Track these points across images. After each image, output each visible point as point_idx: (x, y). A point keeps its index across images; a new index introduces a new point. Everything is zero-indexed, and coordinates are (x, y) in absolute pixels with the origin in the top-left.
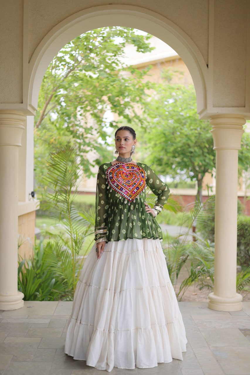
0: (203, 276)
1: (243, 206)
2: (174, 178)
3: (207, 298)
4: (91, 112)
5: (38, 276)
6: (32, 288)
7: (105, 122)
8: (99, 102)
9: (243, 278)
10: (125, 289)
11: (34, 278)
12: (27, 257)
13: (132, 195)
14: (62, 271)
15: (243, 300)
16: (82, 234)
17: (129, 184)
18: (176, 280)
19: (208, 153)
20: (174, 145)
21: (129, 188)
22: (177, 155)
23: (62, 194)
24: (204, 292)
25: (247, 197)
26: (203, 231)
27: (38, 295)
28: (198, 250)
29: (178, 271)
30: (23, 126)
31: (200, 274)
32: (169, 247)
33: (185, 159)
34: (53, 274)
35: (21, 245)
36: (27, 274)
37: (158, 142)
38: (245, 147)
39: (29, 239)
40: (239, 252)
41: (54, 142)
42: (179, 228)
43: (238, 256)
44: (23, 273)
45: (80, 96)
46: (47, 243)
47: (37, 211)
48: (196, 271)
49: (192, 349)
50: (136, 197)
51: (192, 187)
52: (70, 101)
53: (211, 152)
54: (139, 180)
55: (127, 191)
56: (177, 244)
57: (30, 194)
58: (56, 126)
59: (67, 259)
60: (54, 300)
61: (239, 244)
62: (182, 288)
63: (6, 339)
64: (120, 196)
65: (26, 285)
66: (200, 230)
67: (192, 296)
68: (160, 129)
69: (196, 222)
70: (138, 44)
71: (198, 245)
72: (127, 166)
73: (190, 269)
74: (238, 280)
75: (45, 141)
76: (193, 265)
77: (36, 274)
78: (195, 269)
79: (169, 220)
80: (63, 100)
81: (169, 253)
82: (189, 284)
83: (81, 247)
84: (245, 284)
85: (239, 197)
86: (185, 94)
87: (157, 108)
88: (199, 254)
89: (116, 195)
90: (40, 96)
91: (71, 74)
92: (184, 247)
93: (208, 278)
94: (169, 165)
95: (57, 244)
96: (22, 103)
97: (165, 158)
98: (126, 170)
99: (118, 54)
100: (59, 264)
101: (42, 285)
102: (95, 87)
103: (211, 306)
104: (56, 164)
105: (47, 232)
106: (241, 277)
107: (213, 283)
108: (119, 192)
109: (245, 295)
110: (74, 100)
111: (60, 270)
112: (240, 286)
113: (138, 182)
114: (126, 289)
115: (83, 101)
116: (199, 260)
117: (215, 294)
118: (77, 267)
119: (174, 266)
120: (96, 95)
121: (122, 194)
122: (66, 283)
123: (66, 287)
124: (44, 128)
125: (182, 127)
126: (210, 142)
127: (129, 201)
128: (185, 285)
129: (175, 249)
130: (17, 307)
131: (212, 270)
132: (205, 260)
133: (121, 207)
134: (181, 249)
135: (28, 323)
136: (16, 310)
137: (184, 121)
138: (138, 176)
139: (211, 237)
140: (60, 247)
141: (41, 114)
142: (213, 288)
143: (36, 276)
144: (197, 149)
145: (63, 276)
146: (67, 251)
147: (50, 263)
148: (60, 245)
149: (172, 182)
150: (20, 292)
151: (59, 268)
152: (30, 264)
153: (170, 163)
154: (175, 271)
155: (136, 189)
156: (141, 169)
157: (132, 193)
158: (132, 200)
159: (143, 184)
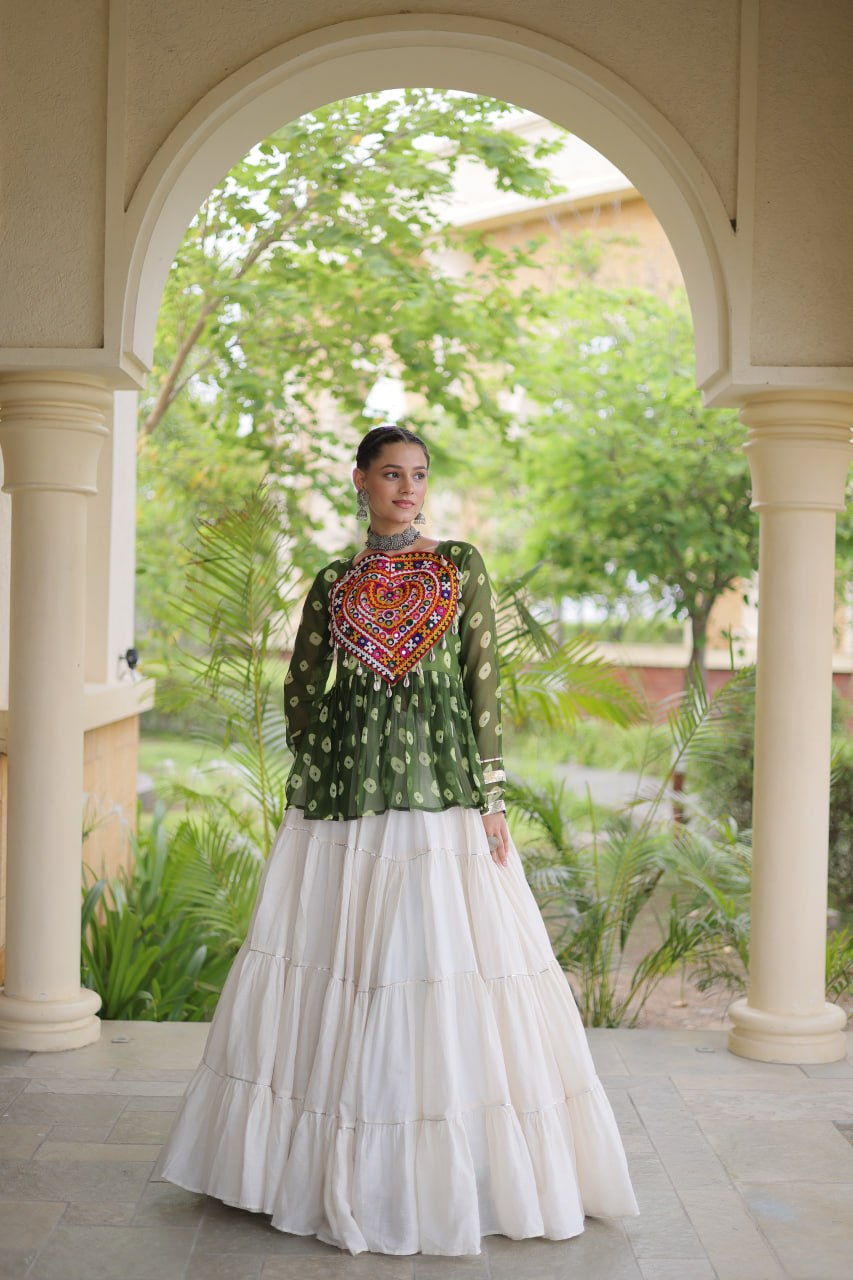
0: (713, 942)
1: (849, 707)
2: (610, 608)
3: (722, 1019)
5: (148, 937)
6: (127, 976)
9: (849, 949)
11: (136, 942)
12: (111, 873)
13: (398, 663)
14: (231, 919)
15: (848, 1027)
17: (388, 623)
18: (619, 955)
19: (728, 521)
20: (615, 493)
21: (388, 637)
22: (622, 528)
23: (233, 658)
24: (715, 997)
26: (710, 791)
27: (148, 1002)
28: (693, 851)
29: (625, 924)
30: (102, 425)
31: (702, 935)
32: (598, 841)
33: (650, 544)
34: (201, 931)
35: (90, 830)
36: (112, 931)
37: (559, 484)
39: (118, 808)
40: (834, 864)
41: (206, 484)
43: (830, 875)
44: (99, 925)
45: (298, 330)
46: (178, 824)
47: (144, 716)
48: (689, 924)
49: (675, 1190)
50: (413, 669)
51: (673, 638)
52: (262, 344)
53: (741, 518)
54: (427, 608)
55: (382, 647)
56: (623, 834)
57: (121, 658)
58: (213, 426)
59: (247, 880)
60: (202, 1019)
61: (834, 835)
62: (640, 983)
63: (40, 1149)
64: (357, 666)
65: (108, 967)
66: (699, 785)
67: (671, 1012)
68: (567, 439)
69: (688, 757)
70: (502, 158)
71: (695, 835)
72: (396, 563)
73: (669, 917)
74: (830, 957)
75: (174, 479)
76: (678, 905)
77: (142, 929)
78: (682, 917)
79: (592, 751)
81: (595, 864)
82: (663, 968)
85: (837, 676)
86: (655, 320)
87: (559, 369)
88: (699, 867)
89: (346, 663)
91: (267, 254)
92: (645, 844)
93: (728, 949)
94: (593, 564)
95: (214, 828)
96: (102, 347)
97: (582, 542)
98: (392, 575)
99: (430, 193)
100: (222, 895)
101: (163, 965)
102: (350, 301)
103: (739, 1043)
104: (216, 557)
105: (178, 789)
106: (842, 946)
107: (746, 965)
108: (354, 652)
110: (274, 344)
111: (225, 917)
112: (838, 976)
113: (421, 614)
115: (309, 348)
116: (697, 887)
117: (752, 1005)
119: (612, 909)
120: (353, 330)
121: (364, 659)
124: (170, 436)
125: (642, 436)
126: (742, 484)
127: (385, 680)
128: (648, 972)
129: (617, 850)
130: (77, 1040)
131: (741, 921)
132: (720, 889)
133: (360, 701)
134: (636, 850)
135: (117, 1096)
136: (73, 1049)
137: (649, 414)
138: (427, 592)
139: (738, 809)
140: (223, 839)
141: (164, 387)
142: (747, 984)
143: (142, 937)
144: (692, 511)
145: (234, 936)
146: (246, 853)
147: (189, 893)
148: (222, 831)
149: (605, 622)
150: (88, 990)
151: (220, 909)
152: (121, 897)
153: (597, 558)
154: (614, 924)
155: (414, 642)
156: (445, 563)
157: (398, 655)
158: (399, 679)
159: (439, 622)
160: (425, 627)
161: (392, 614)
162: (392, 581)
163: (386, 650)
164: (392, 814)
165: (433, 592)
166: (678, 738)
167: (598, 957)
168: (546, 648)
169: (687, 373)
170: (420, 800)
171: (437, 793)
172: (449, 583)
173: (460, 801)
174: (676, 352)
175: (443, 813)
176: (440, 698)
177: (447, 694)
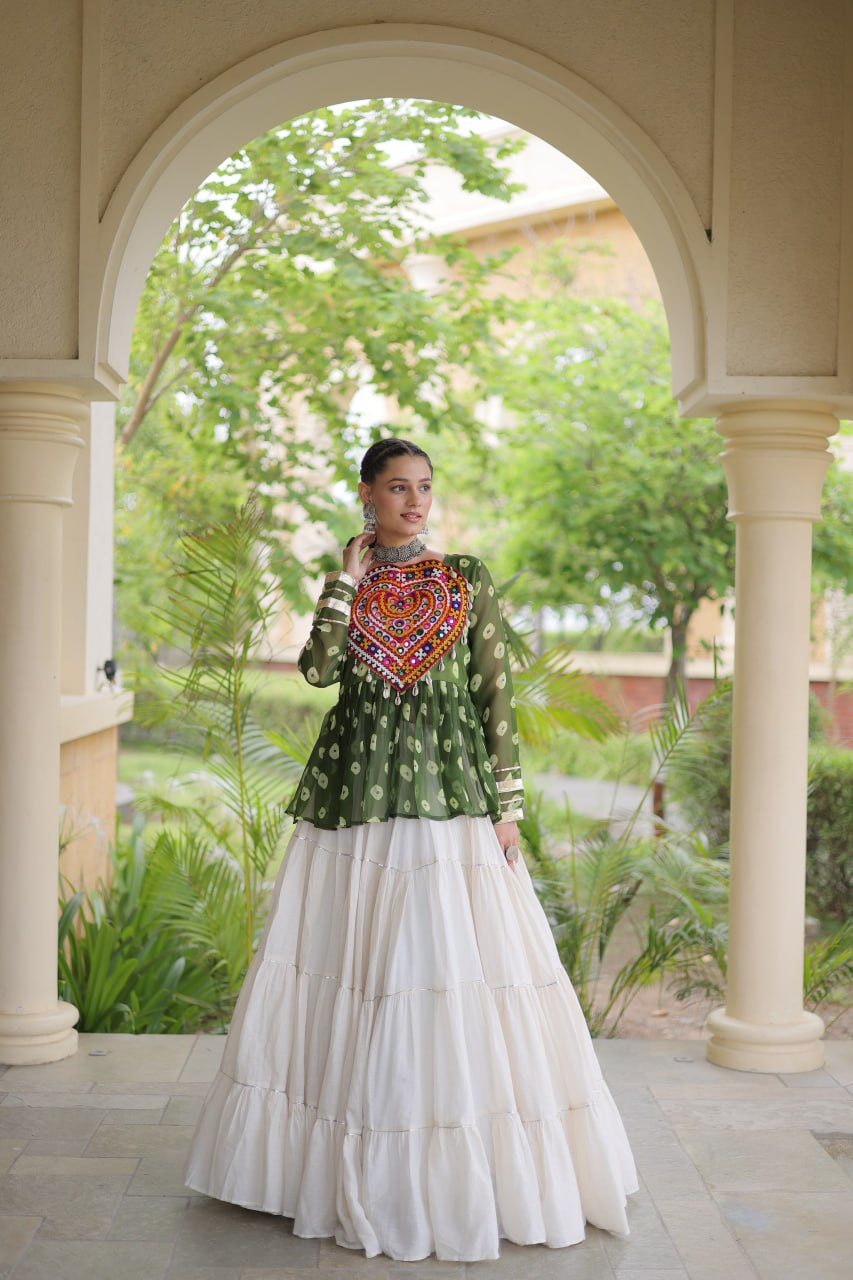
0: (692, 952)
1: (828, 715)
2: (590, 617)
3: (701, 1028)
4: (308, 392)
5: (126, 949)
6: (105, 989)
7: (356, 427)
8: (335, 357)
9: (825, 960)
10: (393, 993)
11: (114, 954)
12: (90, 885)
13: (407, 672)
14: (210, 931)
15: (827, 1036)
16: (279, 805)
17: (399, 632)
18: (597, 965)
19: (708, 532)
20: (593, 502)
21: (398, 645)
22: (600, 537)
23: (213, 668)
24: (694, 1007)
25: (839, 684)
26: (691, 799)
27: (126, 1014)
28: (670, 863)
29: (604, 935)
30: (79, 436)
31: (681, 945)
32: (576, 851)
33: (630, 553)
34: (179, 943)
35: (68, 842)
36: (90, 943)
37: (536, 494)
38: (836, 514)
39: (96, 820)
40: (812, 872)
41: (183, 493)
42: (610, 787)
43: (808, 884)
44: (77, 938)
45: (271, 337)
46: (156, 836)
47: (124, 727)
48: (667, 934)
50: (422, 679)
51: (653, 647)
52: (239, 352)
53: (720, 529)
54: (437, 618)
55: (392, 655)
56: (601, 843)
57: (99, 670)
58: (189, 436)
59: (225, 892)
60: (181, 1032)
61: (812, 844)
62: (618, 993)
63: (17, 1164)
64: (367, 673)
65: (86, 979)
66: (678, 796)
67: (651, 1022)
68: (543, 448)
69: (669, 768)
71: (671, 847)
72: (406, 573)
73: (647, 927)
74: (809, 966)
75: (153, 488)
76: (657, 915)
77: (120, 941)
78: (661, 927)
79: (573, 760)
80: (214, 349)
81: (573, 875)
82: (642, 978)
83: (273, 850)
84: (834, 979)
85: (814, 684)
86: (630, 331)
87: (535, 380)
88: (676, 878)
89: (355, 670)
90: (137, 338)
91: (241, 262)
92: (624, 854)
93: (707, 958)
94: (574, 574)
95: (191, 841)
96: (77, 358)
97: (560, 552)
98: (403, 585)
99: (404, 200)
100: (200, 907)
101: (141, 977)
102: (323, 306)
103: (718, 1053)
104: (203, 569)
105: (156, 801)
106: (821, 954)
107: (724, 975)
108: (364, 659)
109: (832, 1018)
110: (248, 351)
111: (201, 928)
112: (816, 986)
113: (432, 624)
114: (397, 993)
115: (281, 354)
116: (675, 897)
117: (729, 1014)
118: (260, 919)
119: (591, 920)
120: (325, 335)
121: (374, 666)
122: (224, 971)
123: (222, 986)
124: (151, 443)
125: (620, 445)
126: (717, 495)
127: (395, 688)
128: (628, 981)
129: (594, 859)
130: (55, 1054)
131: (719, 930)
132: (697, 899)
133: (369, 708)
134: (616, 859)
135: (93, 1109)
136: (51, 1063)
137: (628, 423)
138: (437, 602)
139: (716, 820)
140: (201, 851)
141: (140, 396)
142: (725, 993)
143: (120, 949)
144: (669, 521)
145: (212, 948)
146: (224, 864)
147: (167, 905)
148: (200, 844)
149: (585, 632)
150: (65, 1003)
151: (199, 921)
152: (100, 909)
153: (576, 566)
154: (593, 935)
155: (424, 651)
156: (455, 575)
157: (408, 664)
158: (408, 687)
159: (449, 632)
160: (435, 637)
161: (402, 623)
162: (403, 590)
163: (396, 658)
164: (399, 821)
165: (443, 602)
166: (659, 747)
167: (576, 966)
168: (524, 658)
169: (663, 382)
170: (427, 808)
171: (443, 802)
172: (459, 595)
173: (466, 810)
174: (653, 361)
175: (449, 821)
176: (448, 708)
177: (455, 704)
